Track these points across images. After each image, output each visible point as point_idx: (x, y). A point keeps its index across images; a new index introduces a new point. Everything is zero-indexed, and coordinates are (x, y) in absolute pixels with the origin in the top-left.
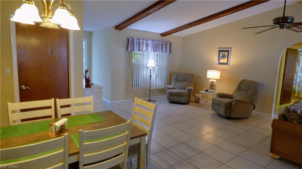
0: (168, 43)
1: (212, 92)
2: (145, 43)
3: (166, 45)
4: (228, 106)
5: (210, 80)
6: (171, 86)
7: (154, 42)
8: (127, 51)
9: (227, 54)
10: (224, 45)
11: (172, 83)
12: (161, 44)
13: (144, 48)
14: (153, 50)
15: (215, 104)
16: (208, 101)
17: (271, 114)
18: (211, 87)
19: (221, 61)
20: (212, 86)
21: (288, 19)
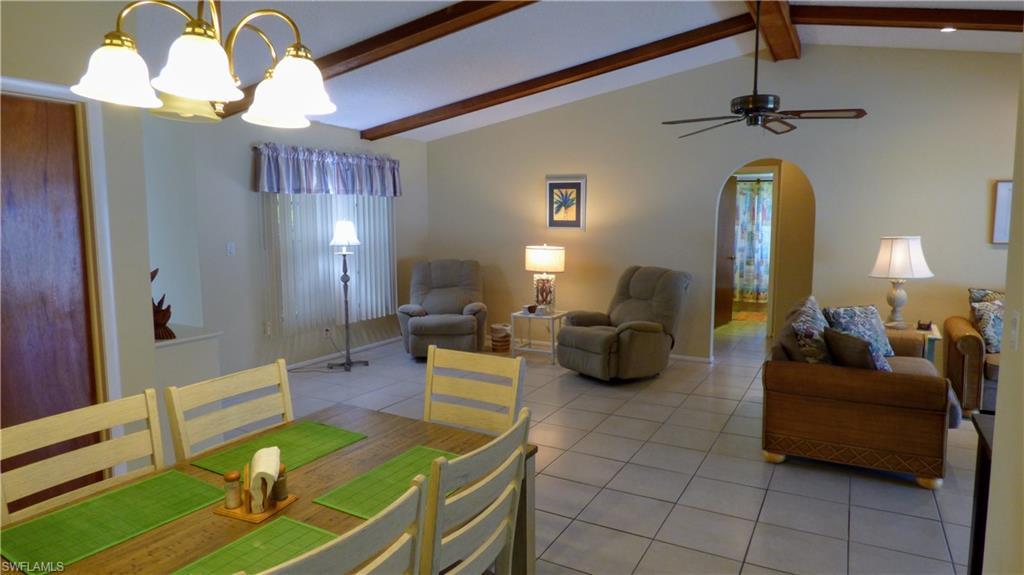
0: (388, 164)
1: (547, 314)
2: (315, 163)
3: (381, 168)
4: (610, 348)
5: (537, 277)
6: (413, 306)
7: (344, 160)
8: (254, 194)
9: (574, 195)
10: (566, 170)
11: (414, 296)
12: (366, 165)
13: (315, 182)
14: (341, 188)
15: (568, 349)
16: (533, 342)
17: (709, 357)
18: (540, 298)
19: (559, 217)
20: (544, 292)
21: (767, 102)
